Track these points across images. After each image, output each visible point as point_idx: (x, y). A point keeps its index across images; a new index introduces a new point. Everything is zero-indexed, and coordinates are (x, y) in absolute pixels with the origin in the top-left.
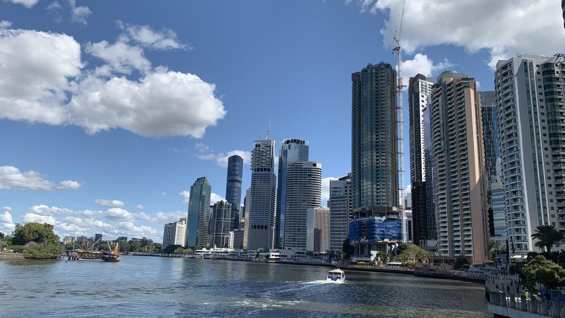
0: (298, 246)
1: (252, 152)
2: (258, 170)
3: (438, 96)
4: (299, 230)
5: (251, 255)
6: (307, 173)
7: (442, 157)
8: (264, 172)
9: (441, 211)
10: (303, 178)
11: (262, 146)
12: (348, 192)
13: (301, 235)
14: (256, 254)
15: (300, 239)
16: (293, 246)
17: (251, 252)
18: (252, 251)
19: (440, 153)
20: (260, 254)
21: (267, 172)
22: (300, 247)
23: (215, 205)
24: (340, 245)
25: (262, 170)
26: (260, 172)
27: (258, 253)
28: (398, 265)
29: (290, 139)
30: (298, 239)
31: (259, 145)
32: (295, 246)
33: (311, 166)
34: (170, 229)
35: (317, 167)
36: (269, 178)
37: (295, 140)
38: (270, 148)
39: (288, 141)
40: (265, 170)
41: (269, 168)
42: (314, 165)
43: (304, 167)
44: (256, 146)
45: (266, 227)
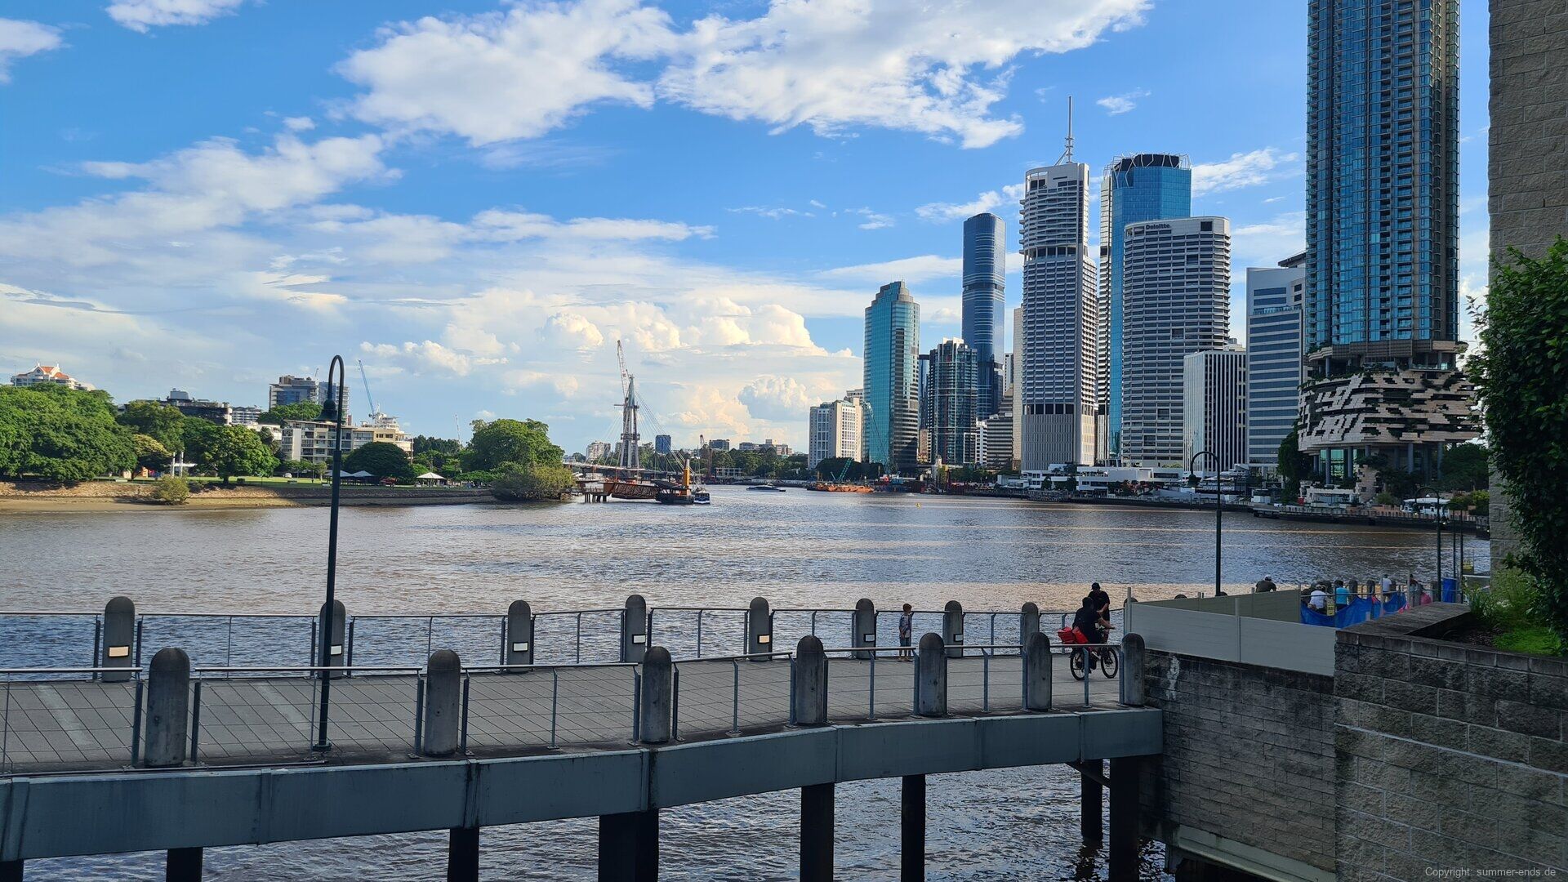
0: (1159, 458)
1: (1022, 202)
2: (1041, 252)
4: (1163, 414)
5: (1030, 483)
6: (1183, 250)
8: (1057, 259)
10: (1172, 268)
11: (1050, 184)
12: (1303, 302)
13: (1170, 428)
14: (1042, 478)
15: (1167, 438)
16: (1146, 458)
17: (1030, 474)
18: (1033, 472)
20: (1054, 479)
21: (1068, 258)
22: (1167, 458)
24: (1272, 451)
25: (1052, 252)
26: (1047, 260)
27: (1049, 476)
29: (1132, 155)
30: (1159, 438)
31: (1042, 182)
32: (1153, 458)
33: (1197, 230)
34: (823, 419)
35: (1216, 230)
36: (1073, 274)
37: (1147, 158)
38: (1072, 188)
39: (1126, 163)
40: (1062, 251)
41: (1074, 245)
42: (1207, 225)
43: (1174, 234)
44: (1034, 184)
45: (1070, 409)
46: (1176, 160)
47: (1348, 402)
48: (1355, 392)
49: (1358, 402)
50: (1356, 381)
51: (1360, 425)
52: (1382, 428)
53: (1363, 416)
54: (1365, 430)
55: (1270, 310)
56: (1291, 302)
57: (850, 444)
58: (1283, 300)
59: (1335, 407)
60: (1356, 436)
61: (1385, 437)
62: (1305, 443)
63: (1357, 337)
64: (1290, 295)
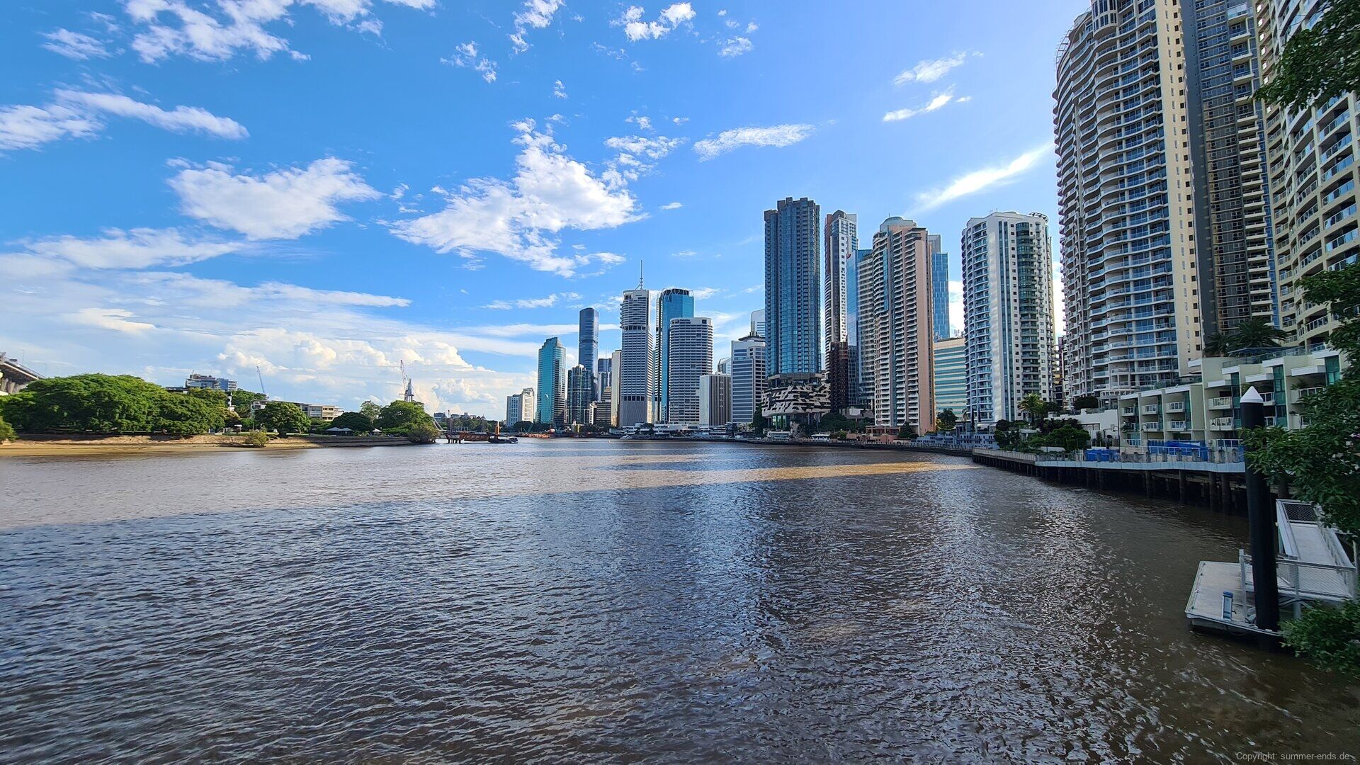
0: (689, 420)
1: (621, 305)
2: (631, 328)
4: (688, 401)
5: (628, 431)
6: (695, 331)
8: (637, 331)
10: (691, 338)
11: (633, 298)
12: (754, 355)
13: (692, 407)
14: (635, 430)
15: (691, 411)
16: (682, 420)
17: (628, 427)
20: (640, 431)
21: (642, 331)
22: (692, 420)
23: (570, 372)
24: (750, 416)
25: (635, 328)
26: (633, 331)
27: (639, 428)
28: (825, 437)
29: (671, 288)
30: (688, 411)
31: (630, 297)
32: (686, 420)
33: (701, 323)
34: (514, 403)
35: (708, 324)
36: (644, 338)
37: (676, 291)
38: (644, 300)
39: (668, 292)
40: (639, 328)
41: (645, 326)
42: (704, 321)
43: (690, 324)
44: (627, 297)
45: (643, 399)
46: (687, 292)
47: (786, 396)
48: (789, 393)
49: (791, 396)
50: (790, 388)
51: (792, 406)
52: (800, 407)
53: (793, 402)
54: (794, 408)
55: (741, 358)
56: (748, 355)
57: (529, 413)
58: (745, 355)
59: (781, 399)
60: (790, 410)
61: (800, 410)
62: (766, 413)
63: (789, 371)
64: (748, 352)
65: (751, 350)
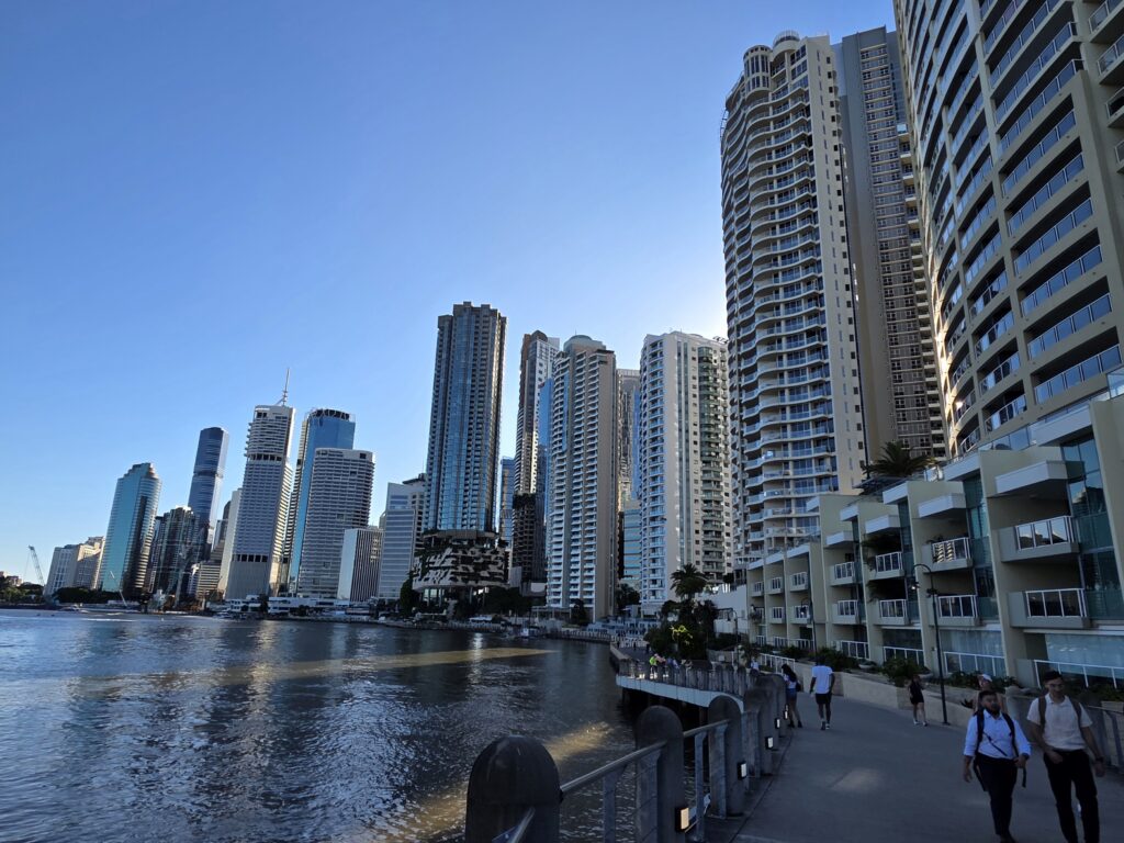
0: (321, 592)
1: (250, 424)
2: (259, 457)
3: (563, 371)
4: (326, 564)
5: (232, 607)
6: (349, 468)
7: (562, 460)
8: (269, 462)
9: (555, 540)
10: (341, 477)
11: (270, 416)
13: (330, 573)
14: (242, 605)
15: (327, 580)
16: (313, 592)
17: (233, 602)
18: (235, 600)
19: (560, 454)
20: (251, 605)
21: (276, 463)
22: (326, 593)
23: (166, 515)
24: (398, 589)
25: (266, 458)
26: (262, 462)
27: (247, 603)
29: (324, 408)
30: (323, 579)
31: (265, 414)
32: (317, 592)
33: (358, 458)
35: (368, 459)
36: (279, 473)
37: (332, 412)
38: (283, 420)
39: (319, 413)
40: (273, 458)
41: (281, 456)
42: (363, 455)
43: (345, 457)
44: (259, 415)
45: (265, 559)
46: (347, 416)
47: (443, 562)
48: (447, 557)
49: (449, 563)
50: (449, 551)
51: (449, 576)
52: (459, 578)
53: (451, 571)
54: (451, 579)
55: (399, 508)
56: (410, 504)
58: (406, 503)
59: (436, 565)
60: (446, 582)
61: (460, 583)
62: (417, 585)
63: (450, 527)
64: (410, 500)
65: (414, 497)
